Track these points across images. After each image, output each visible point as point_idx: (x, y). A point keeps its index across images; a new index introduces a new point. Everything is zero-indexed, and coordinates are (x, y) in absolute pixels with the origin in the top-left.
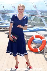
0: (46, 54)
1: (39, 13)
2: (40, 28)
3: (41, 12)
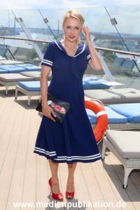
2: (92, 80)
3: (94, 37)
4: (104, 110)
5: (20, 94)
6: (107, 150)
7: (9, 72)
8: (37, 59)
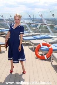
0: (53, 61)
1: (45, 21)
2: (46, 35)
4: (51, 46)
6: (53, 60)
8: (27, 29)
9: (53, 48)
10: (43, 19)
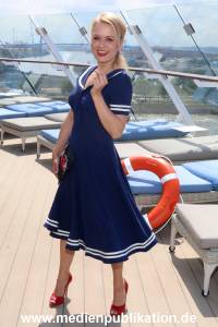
0: (179, 240)
1: (154, 59)
4: (174, 172)
5: (44, 149)
6: (178, 235)
7: (27, 115)
9: (182, 183)
10: (144, 49)
